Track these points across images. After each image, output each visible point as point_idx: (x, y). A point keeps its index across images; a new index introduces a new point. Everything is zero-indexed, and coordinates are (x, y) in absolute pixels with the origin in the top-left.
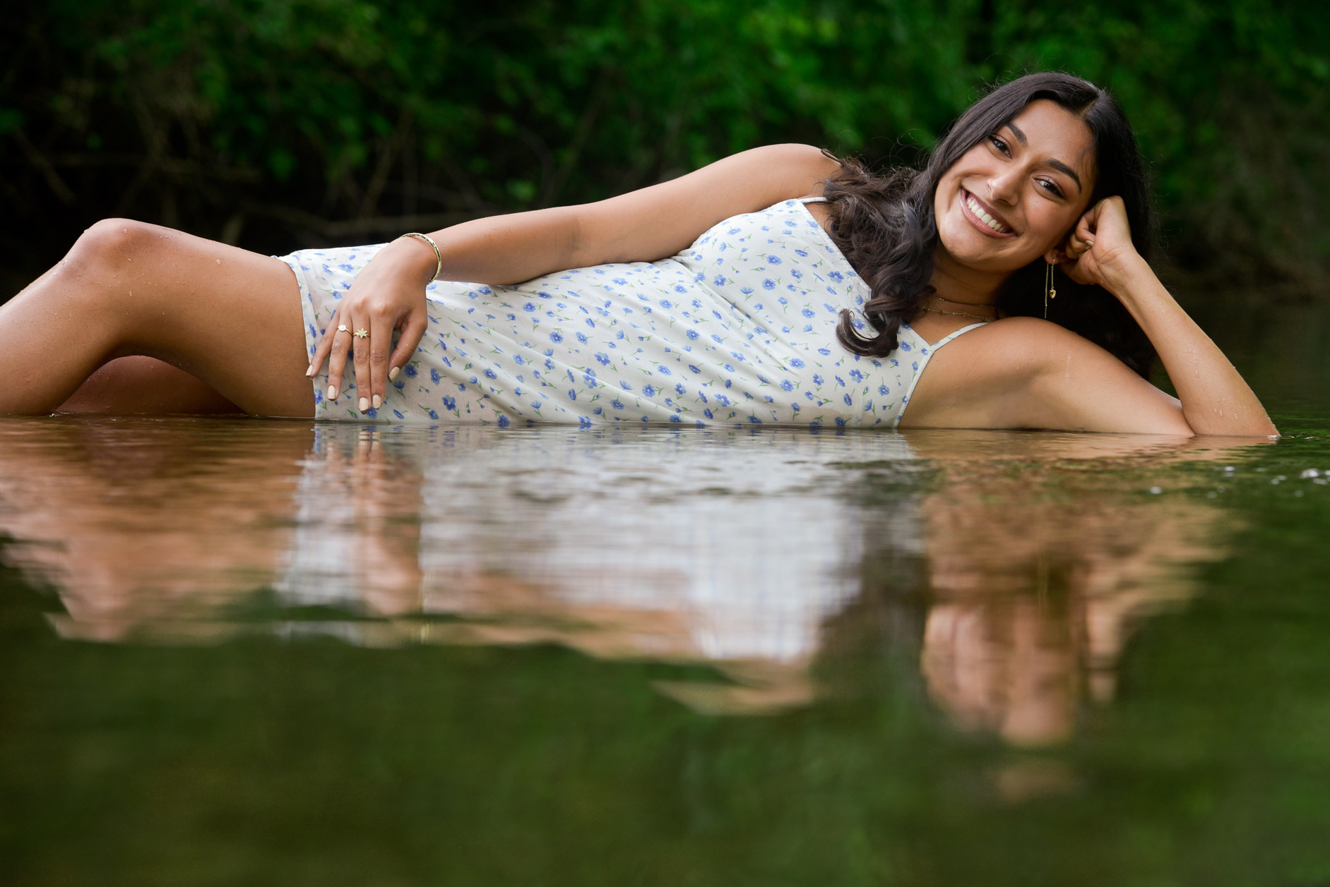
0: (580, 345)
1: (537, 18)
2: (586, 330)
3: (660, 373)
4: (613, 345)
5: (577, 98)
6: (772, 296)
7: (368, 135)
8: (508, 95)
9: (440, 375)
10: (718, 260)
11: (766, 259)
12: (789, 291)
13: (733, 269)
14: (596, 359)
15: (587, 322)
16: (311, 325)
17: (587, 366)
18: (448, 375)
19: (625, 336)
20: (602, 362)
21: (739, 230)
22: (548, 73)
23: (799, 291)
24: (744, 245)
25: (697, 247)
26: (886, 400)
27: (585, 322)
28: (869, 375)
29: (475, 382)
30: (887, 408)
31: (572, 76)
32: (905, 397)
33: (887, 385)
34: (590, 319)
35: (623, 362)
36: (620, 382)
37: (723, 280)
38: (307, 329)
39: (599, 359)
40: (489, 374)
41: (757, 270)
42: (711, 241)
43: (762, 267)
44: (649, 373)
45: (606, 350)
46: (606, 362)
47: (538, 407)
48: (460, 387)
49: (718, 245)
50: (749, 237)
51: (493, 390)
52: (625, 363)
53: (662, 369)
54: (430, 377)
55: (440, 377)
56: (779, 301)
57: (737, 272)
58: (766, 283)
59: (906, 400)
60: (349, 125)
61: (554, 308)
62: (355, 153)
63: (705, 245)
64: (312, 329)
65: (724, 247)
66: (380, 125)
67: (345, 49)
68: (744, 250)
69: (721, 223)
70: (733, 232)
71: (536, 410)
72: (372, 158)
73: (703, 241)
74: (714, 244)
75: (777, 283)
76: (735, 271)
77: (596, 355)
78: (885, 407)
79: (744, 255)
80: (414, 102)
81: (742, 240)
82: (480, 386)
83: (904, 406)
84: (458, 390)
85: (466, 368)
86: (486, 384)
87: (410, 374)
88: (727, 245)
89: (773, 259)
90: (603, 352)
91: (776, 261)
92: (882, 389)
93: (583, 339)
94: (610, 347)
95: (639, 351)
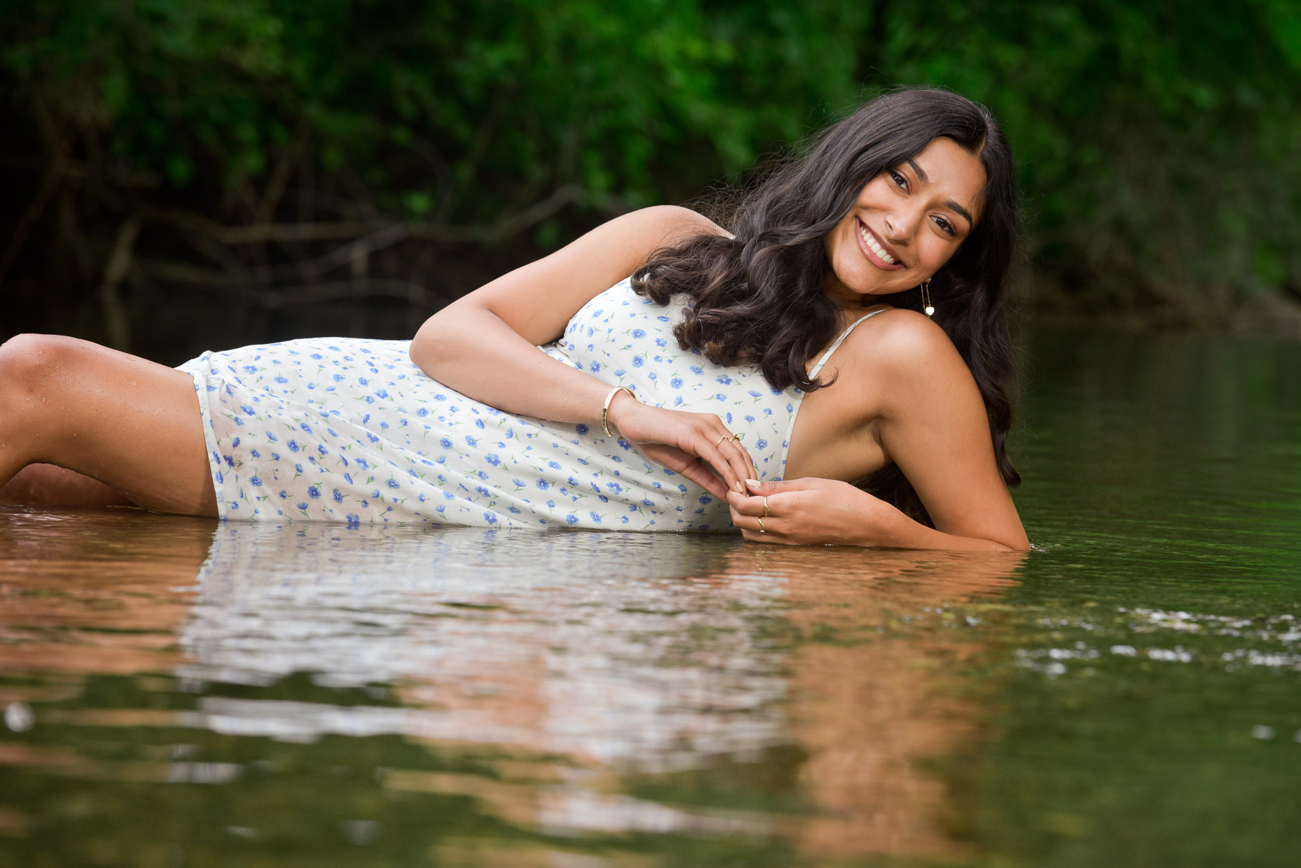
0: (470, 449)
1: (436, 33)
2: (476, 432)
3: (551, 468)
4: (503, 444)
5: (475, 113)
6: (643, 372)
7: (266, 142)
8: (406, 108)
9: (343, 494)
10: (589, 346)
11: (631, 335)
12: (656, 363)
13: (604, 353)
14: (486, 461)
15: (477, 424)
16: (214, 453)
17: (479, 470)
18: (351, 493)
19: (514, 435)
20: (493, 463)
21: (601, 312)
22: (447, 86)
23: (665, 360)
24: (608, 325)
25: (567, 335)
26: (766, 452)
27: (475, 424)
28: (744, 434)
29: (378, 496)
30: (769, 459)
31: (471, 91)
32: (784, 442)
33: (763, 438)
34: (480, 420)
35: (513, 460)
36: (513, 480)
37: (598, 366)
38: (211, 456)
39: (489, 460)
40: (392, 484)
41: (625, 348)
42: (578, 327)
43: (629, 344)
44: (540, 469)
45: (496, 451)
46: (496, 462)
47: (442, 511)
48: (363, 504)
49: (586, 331)
50: (612, 316)
51: (396, 500)
52: (515, 462)
53: (552, 465)
54: (333, 497)
55: (343, 497)
56: (649, 377)
57: (608, 355)
58: (635, 361)
59: (786, 444)
60: (247, 133)
61: (446, 413)
62: (253, 161)
63: (574, 333)
64: (216, 456)
65: (591, 332)
66: (279, 133)
67: (248, 60)
68: (610, 331)
69: (586, 306)
70: (596, 315)
71: (441, 513)
72: (270, 165)
73: (571, 329)
74: (581, 330)
75: (644, 358)
76: (606, 354)
77: (485, 457)
78: (766, 460)
79: (612, 336)
80: (314, 112)
81: (607, 321)
82: (383, 500)
83: (785, 451)
84: (361, 507)
85: (369, 481)
86: (388, 494)
87: (313, 495)
88: (594, 329)
89: (638, 332)
90: (493, 453)
91: (641, 334)
92: (759, 444)
93: (472, 442)
94: (500, 447)
95: (529, 448)
